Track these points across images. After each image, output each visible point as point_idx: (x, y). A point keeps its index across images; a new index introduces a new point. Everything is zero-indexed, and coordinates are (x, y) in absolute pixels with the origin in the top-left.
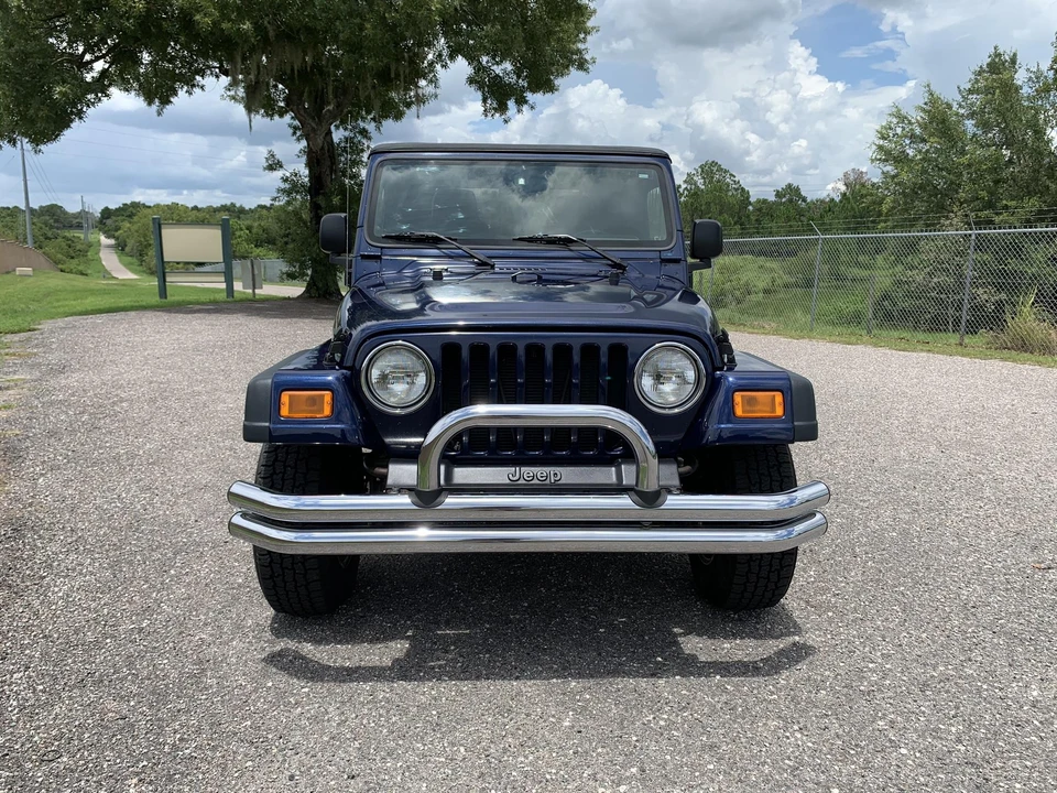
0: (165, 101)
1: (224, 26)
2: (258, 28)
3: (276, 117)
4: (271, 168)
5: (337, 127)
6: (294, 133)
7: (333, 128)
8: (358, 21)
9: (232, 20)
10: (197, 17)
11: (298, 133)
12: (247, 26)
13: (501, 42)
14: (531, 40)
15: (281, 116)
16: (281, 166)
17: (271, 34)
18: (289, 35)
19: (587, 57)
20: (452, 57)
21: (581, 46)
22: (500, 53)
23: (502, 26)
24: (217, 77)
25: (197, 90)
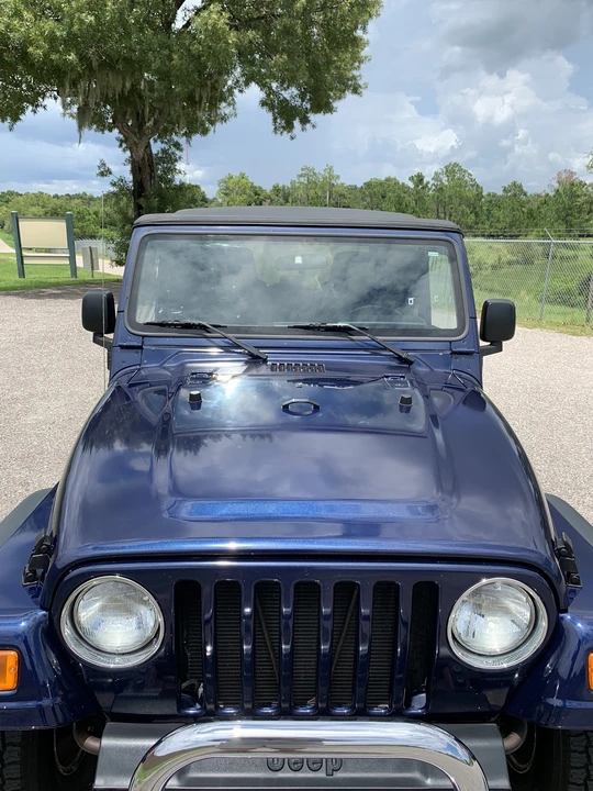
0: (16, 118)
1: (53, 57)
2: (82, 58)
3: (106, 132)
4: (102, 174)
5: (155, 141)
6: (121, 145)
7: (152, 141)
8: (166, 52)
9: (59, 52)
10: (31, 49)
11: (124, 145)
12: (72, 57)
13: (287, 70)
14: (314, 69)
15: (110, 130)
16: (110, 173)
17: (95, 64)
18: (109, 64)
19: (361, 82)
20: (247, 84)
21: (355, 73)
22: (287, 81)
23: (289, 56)
24: (56, 98)
25: (40, 109)
